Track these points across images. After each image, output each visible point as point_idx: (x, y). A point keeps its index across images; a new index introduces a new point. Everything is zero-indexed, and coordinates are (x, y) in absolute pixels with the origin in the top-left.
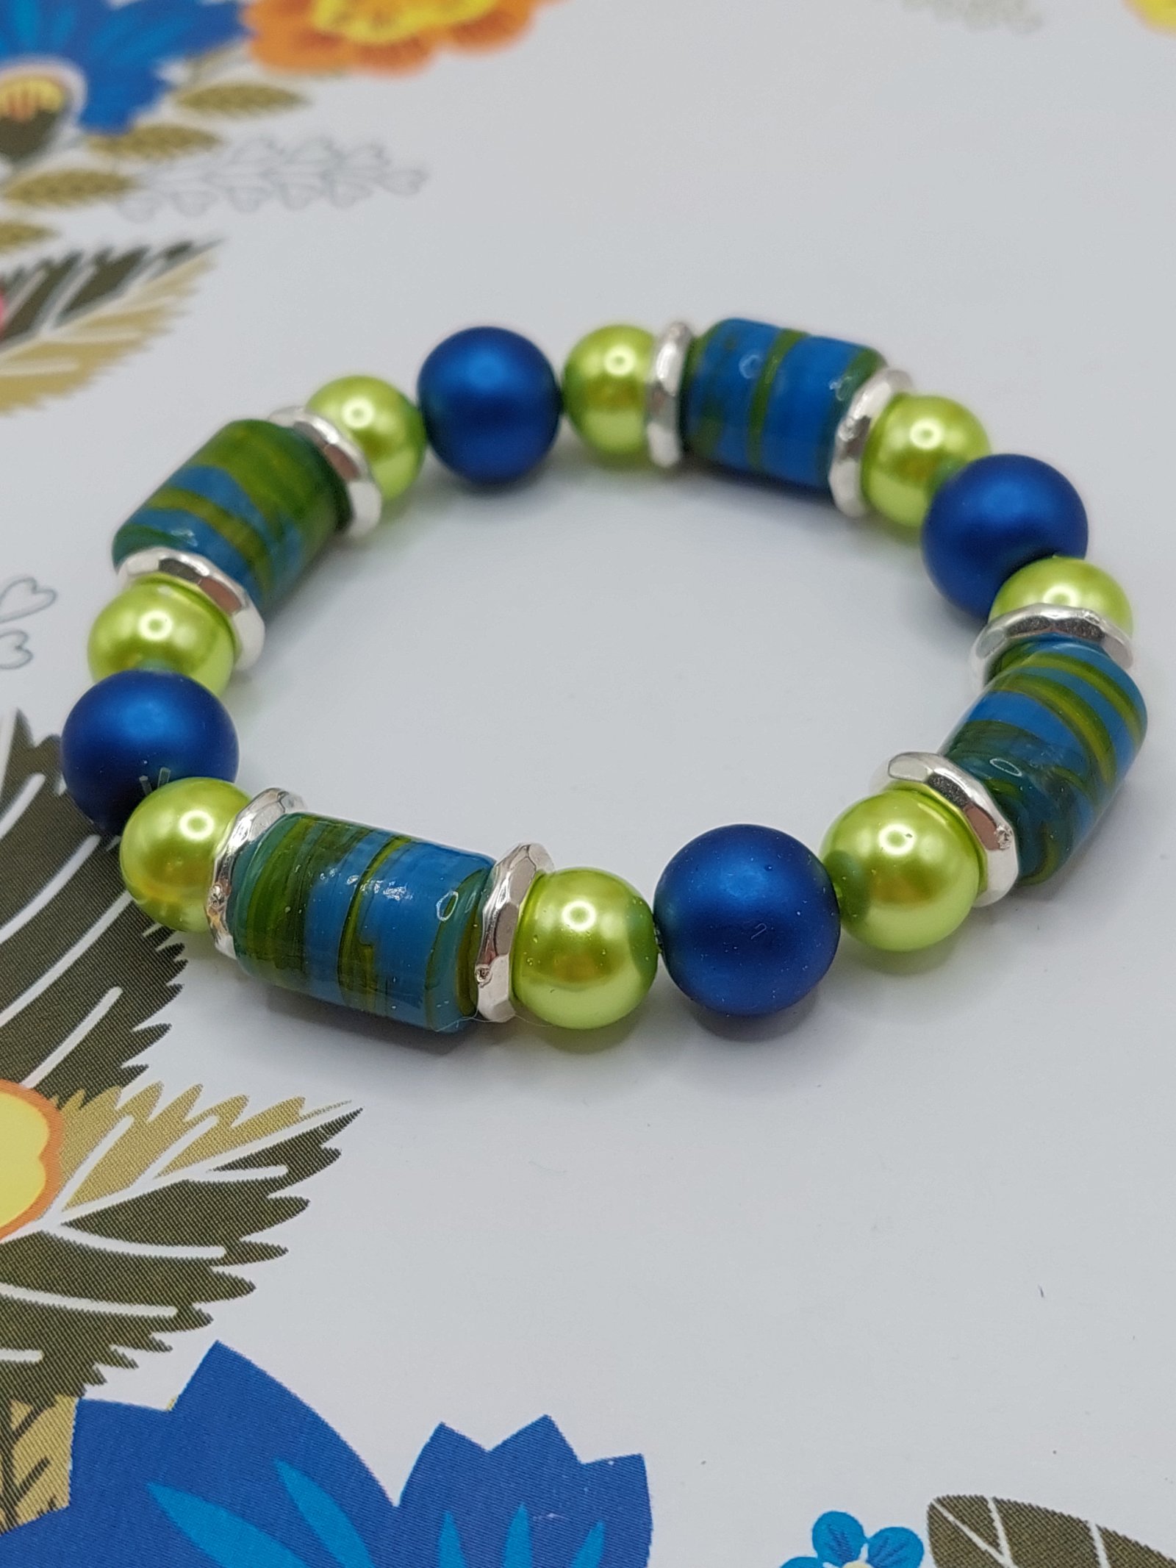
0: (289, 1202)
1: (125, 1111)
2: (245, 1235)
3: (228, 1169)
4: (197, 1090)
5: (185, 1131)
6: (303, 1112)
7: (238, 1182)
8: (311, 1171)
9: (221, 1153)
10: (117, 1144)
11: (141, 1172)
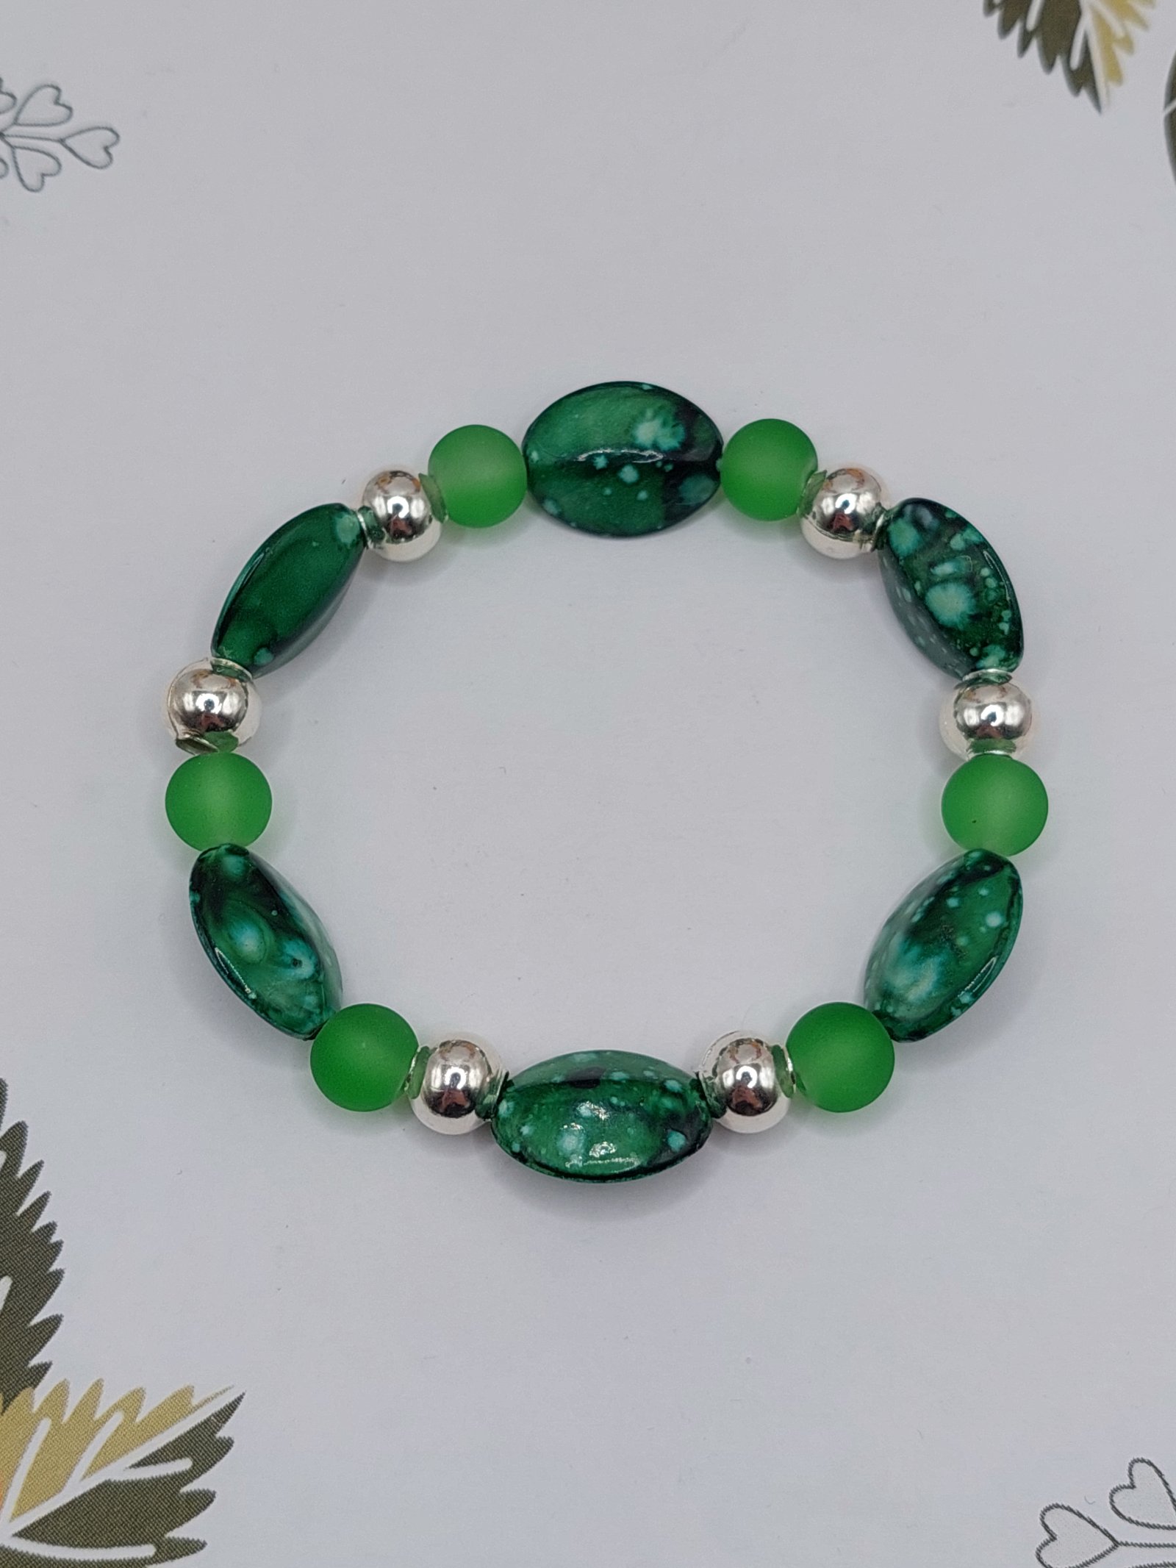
0: (199, 1495)
1: (42, 1413)
2: (168, 1531)
3: (142, 1466)
4: (98, 1386)
5: (97, 1430)
6: (195, 1402)
7: (152, 1478)
8: (212, 1462)
9: (133, 1449)
10: (42, 1448)
11: (69, 1475)
